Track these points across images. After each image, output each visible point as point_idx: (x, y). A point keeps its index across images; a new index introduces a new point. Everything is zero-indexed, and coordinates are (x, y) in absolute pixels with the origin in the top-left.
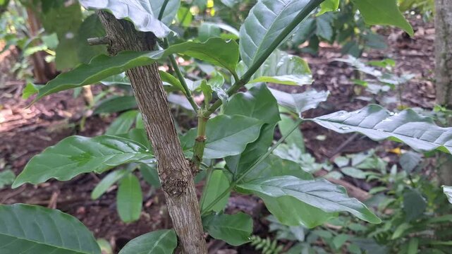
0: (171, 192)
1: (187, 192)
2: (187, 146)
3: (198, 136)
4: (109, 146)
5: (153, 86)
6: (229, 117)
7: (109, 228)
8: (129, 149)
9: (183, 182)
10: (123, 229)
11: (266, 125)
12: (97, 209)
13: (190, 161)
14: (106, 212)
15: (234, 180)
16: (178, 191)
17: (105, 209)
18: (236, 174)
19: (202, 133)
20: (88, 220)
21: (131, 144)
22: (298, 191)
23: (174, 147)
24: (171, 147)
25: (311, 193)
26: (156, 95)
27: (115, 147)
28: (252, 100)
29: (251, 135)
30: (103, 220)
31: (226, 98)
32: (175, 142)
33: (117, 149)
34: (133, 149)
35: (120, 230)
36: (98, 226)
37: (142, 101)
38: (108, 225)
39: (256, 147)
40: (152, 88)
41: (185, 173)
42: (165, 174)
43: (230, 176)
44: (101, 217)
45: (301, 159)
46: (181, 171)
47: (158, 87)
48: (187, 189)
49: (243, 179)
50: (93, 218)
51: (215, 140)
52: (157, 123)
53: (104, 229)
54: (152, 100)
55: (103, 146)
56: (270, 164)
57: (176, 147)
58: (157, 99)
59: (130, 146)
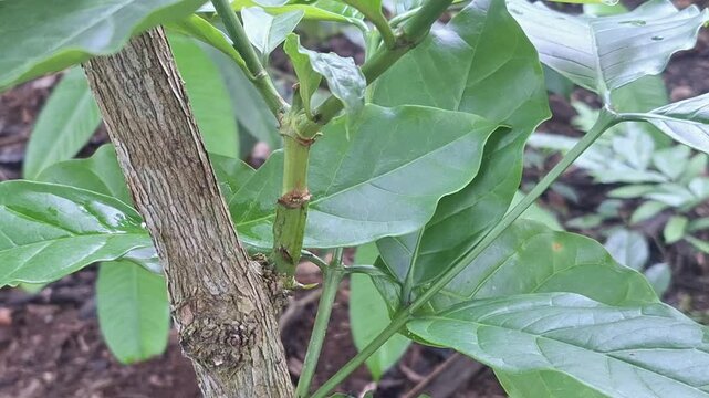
0: (208, 359)
1: (256, 358)
2: (263, 207)
3: (285, 192)
4: (32, 214)
5: (141, 58)
6: (388, 111)
7: (84, 369)
8: (91, 222)
9: (240, 332)
10: (125, 373)
11: (502, 132)
12: (46, 313)
13: (265, 265)
14: (73, 323)
15: (403, 304)
16: (229, 358)
17: (72, 313)
18: (411, 283)
19: (297, 183)
20: (23, 347)
21: (97, 205)
22: (588, 347)
23: (211, 233)
24: (203, 231)
25: (625, 354)
26: (150, 84)
27: (49, 217)
28: (460, 54)
29: (452, 168)
30: (66, 345)
31: (358, 91)
32: (213, 218)
33: (55, 223)
34: (102, 220)
35: (116, 376)
36: (51, 364)
37: (110, 102)
38: (80, 361)
39: (471, 201)
40: (136, 64)
41: (247, 306)
42: (188, 309)
43: (393, 291)
44: (58, 338)
45: (652, 168)
46: (234, 301)
47: (155, 60)
48: (255, 351)
49: (432, 299)
50: (36, 339)
51: (346, 185)
52: (159, 166)
53: (69, 372)
54: (138, 99)
55: (13, 216)
56: (517, 248)
57: (218, 232)
58: (153, 97)
59: (92, 212)
